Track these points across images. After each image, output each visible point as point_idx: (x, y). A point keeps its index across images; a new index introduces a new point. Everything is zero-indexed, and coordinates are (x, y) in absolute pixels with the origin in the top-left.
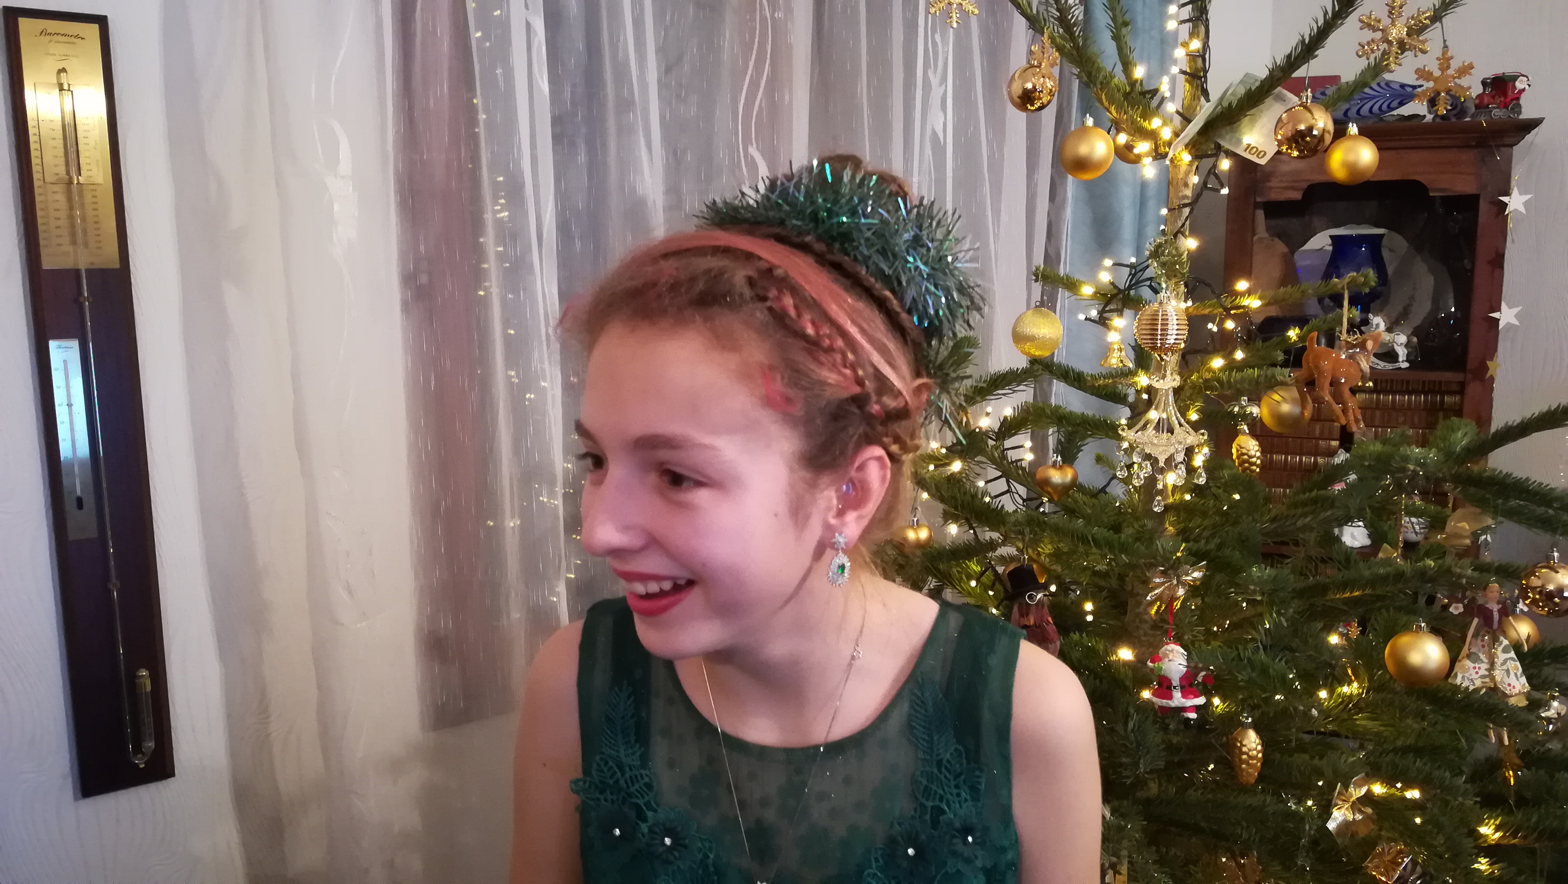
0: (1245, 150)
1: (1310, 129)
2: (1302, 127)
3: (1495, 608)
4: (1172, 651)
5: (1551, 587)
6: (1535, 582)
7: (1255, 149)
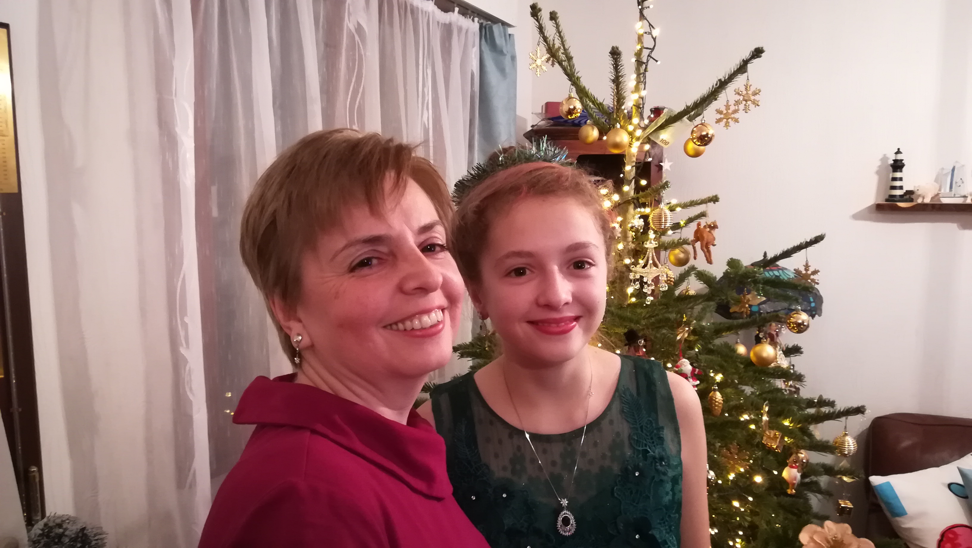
0: (661, 141)
1: (707, 134)
2: (704, 133)
3: (774, 333)
4: (684, 362)
5: (800, 321)
6: (792, 320)
7: (665, 141)
